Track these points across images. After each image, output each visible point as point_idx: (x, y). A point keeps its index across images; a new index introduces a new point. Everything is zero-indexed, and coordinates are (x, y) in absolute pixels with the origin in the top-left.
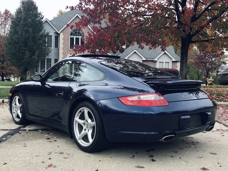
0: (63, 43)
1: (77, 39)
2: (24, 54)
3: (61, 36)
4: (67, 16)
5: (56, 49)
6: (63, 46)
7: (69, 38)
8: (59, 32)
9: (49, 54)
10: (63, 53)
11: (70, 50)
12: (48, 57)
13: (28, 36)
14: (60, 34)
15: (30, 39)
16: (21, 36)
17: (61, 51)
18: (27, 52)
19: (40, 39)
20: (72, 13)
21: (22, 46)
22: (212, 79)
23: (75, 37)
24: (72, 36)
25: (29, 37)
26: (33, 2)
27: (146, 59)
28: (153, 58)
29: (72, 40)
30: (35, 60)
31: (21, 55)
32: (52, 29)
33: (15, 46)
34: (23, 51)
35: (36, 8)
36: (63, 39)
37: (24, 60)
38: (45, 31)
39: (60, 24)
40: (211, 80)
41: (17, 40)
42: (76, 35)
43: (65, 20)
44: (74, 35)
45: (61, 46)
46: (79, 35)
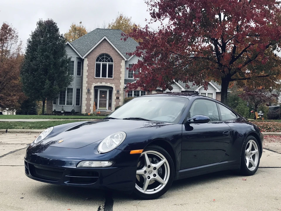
0: (87, 70)
1: (104, 66)
2: (43, 83)
3: (86, 62)
4: (90, 37)
5: (78, 77)
6: (87, 74)
7: (95, 65)
8: (83, 58)
9: (71, 83)
10: (87, 82)
11: (96, 78)
12: (69, 87)
13: (48, 62)
14: (84, 59)
15: (52, 66)
16: (41, 62)
17: (85, 80)
18: (47, 81)
19: (62, 66)
20: (96, 34)
21: (41, 74)
22: (262, 113)
23: (101, 63)
24: (98, 62)
25: (50, 64)
26: (54, 23)
27: (186, 90)
28: (194, 89)
29: (98, 66)
30: (56, 90)
31: (40, 84)
32: (75, 54)
33: (33, 73)
34: (43, 80)
35: (57, 30)
36: (88, 66)
37: (43, 91)
38: (66, 56)
39: (83, 48)
40: (260, 114)
41: (35, 67)
42: (103, 61)
43: (88, 43)
44: (100, 61)
45: (85, 73)
46: (106, 61)
